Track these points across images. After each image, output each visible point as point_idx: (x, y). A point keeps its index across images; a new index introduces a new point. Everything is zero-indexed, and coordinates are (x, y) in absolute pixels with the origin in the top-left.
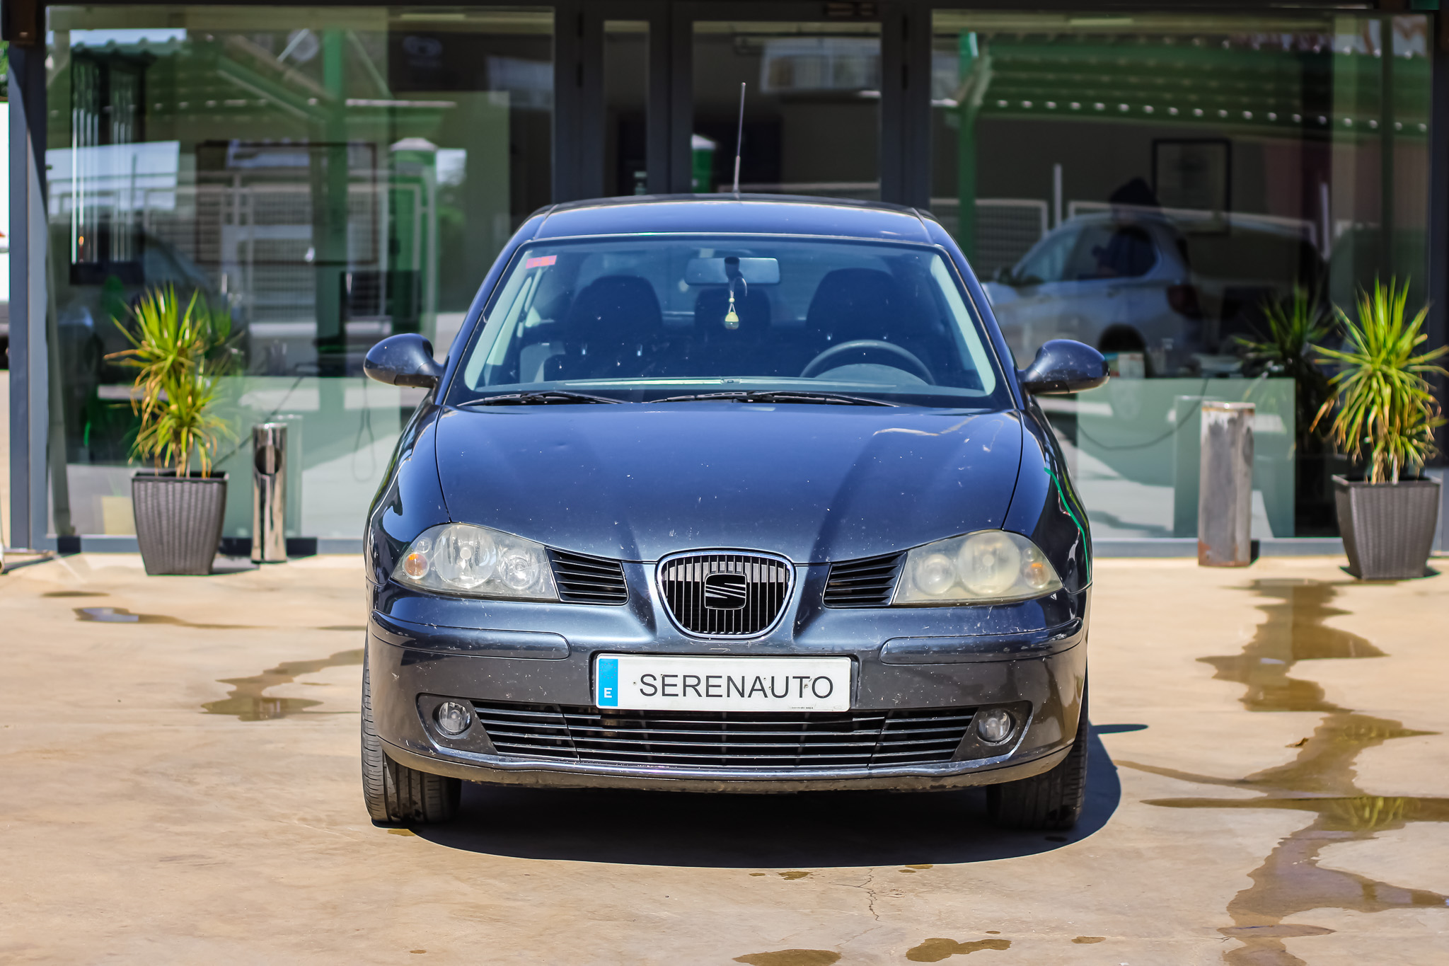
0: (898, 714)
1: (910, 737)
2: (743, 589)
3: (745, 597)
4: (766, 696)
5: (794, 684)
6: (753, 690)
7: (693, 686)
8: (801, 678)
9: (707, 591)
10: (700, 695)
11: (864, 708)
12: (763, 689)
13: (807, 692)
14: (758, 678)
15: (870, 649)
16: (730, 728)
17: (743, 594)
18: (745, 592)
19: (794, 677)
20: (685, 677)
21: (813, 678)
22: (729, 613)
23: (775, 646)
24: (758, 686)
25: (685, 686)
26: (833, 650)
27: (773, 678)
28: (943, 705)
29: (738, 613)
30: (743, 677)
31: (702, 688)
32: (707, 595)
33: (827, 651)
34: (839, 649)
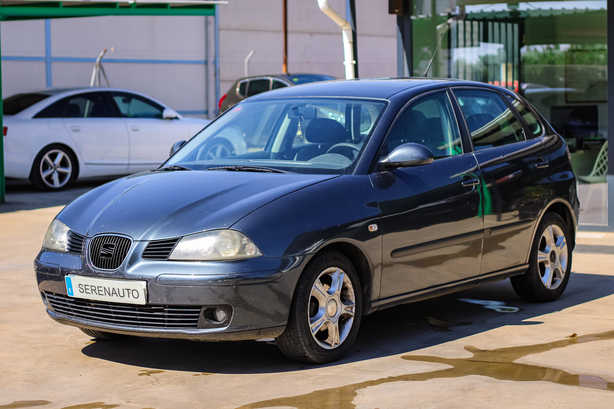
0: (170, 307)
1: (183, 317)
2: (113, 250)
3: (113, 254)
4: (117, 296)
5: (126, 292)
6: (113, 293)
7: (94, 290)
8: (128, 290)
9: (102, 251)
10: (97, 294)
11: (153, 303)
12: (116, 293)
13: (131, 295)
14: (113, 288)
15: (152, 278)
16: (113, 308)
17: (112, 252)
18: (113, 251)
19: (125, 289)
20: (91, 286)
21: (132, 289)
22: (107, 260)
23: (119, 275)
24: (114, 292)
25: (92, 290)
26: (139, 278)
27: (118, 289)
28: (184, 304)
29: (110, 260)
30: (109, 288)
31: (97, 291)
32: (102, 252)
33: (137, 278)
34: (141, 277)
